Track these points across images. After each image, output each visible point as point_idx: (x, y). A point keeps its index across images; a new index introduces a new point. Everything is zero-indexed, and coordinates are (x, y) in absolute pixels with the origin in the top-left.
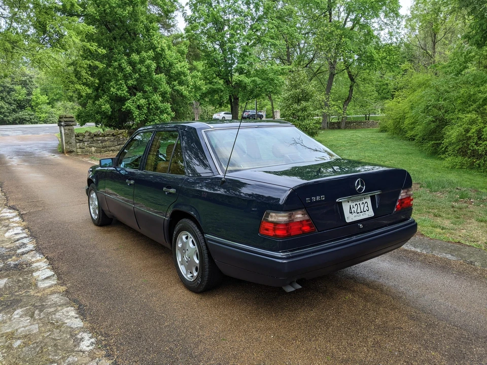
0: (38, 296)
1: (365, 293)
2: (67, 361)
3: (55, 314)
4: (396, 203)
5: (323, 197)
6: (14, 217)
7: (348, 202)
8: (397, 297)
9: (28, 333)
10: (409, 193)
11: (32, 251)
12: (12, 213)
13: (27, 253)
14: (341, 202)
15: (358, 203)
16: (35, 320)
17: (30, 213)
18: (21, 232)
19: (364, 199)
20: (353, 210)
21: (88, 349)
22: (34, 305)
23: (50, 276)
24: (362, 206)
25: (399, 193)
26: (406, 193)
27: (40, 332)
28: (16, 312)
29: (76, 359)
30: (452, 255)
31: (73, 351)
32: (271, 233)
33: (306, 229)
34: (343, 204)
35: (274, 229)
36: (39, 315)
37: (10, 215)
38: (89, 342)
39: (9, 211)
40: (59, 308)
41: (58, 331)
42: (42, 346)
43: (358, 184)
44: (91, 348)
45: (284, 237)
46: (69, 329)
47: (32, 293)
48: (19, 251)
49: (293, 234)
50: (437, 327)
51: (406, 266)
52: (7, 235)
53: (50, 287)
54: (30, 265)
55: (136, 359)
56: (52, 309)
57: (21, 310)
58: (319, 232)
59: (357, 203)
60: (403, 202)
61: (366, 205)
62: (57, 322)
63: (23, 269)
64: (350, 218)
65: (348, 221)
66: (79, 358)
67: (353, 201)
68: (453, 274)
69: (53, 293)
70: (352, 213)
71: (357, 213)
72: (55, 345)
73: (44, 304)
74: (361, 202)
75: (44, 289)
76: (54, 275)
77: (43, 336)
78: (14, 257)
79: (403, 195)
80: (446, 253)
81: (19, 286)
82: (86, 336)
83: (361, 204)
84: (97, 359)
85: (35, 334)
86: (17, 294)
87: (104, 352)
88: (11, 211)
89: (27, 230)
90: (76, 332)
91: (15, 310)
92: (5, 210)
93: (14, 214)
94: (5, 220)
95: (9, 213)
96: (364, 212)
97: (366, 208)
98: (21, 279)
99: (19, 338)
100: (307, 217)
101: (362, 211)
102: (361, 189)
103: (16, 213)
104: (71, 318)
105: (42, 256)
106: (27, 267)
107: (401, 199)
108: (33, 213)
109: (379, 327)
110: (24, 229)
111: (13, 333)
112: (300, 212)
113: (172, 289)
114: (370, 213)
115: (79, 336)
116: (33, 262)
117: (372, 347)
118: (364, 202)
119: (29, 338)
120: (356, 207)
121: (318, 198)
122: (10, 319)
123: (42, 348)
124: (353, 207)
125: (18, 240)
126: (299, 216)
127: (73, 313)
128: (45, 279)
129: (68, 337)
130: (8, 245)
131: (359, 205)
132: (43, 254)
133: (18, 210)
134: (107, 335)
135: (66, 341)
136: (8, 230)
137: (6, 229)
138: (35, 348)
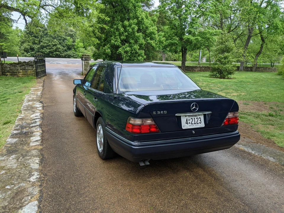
0: (27, 150)
1: (198, 174)
2: (19, 185)
3: (28, 160)
4: (224, 120)
5: (165, 112)
6: (40, 107)
7: (186, 116)
8: (217, 179)
9: (11, 168)
10: (236, 115)
11: (37, 126)
12: (40, 105)
13: (35, 127)
15: (193, 118)
16: (18, 161)
17: (48, 106)
18: (39, 115)
19: (198, 116)
21: (33, 180)
22: (22, 154)
23: (38, 140)
24: (196, 120)
25: (227, 114)
26: (234, 114)
27: (16, 168)
28: (12, 156)
29: (24, 185)
30: (274, 158)
31: (26, 180)
32: (130, 130)
33: (153, 130)
34: (181, 117)
35: (132, 128)
36: (21, 160)
37: (38, 106)
38: (36, 177)
39: (39, 103)
40: (32, 157)
41: (25, 169)
42: (13, 175)
43: (193, 106)
44: (35, 180)
45: (137, 133)
46: (30, 169)
47: (25, 147)
48: (32, 125)
49: (142, 132)
50: (231, 202)
51: (237, 161)
52: (32, 116)
53: (35, 146)
54: (33, 133)
55: (52, 190)
56: (29, 158)
57: (15, 156)
58: (162, 132)
59: (192, 118)
60: (230, 120)
61: (199, 119)
62: (27, 164)
63: (28, 135)
64: (185, 126)
65: (183, 128)
66: (26, 184)
67: (189, 116)
68: (265, 170)
69: (35, 149)
70: (187, 123)
71: (192, 124)
72: (19, 176)
73: (27, 154)
74: (196, 118)
75: (32, 146)
76: (40, 140)
77: (16, 171)
78: (27, 128)
79: (230, 115)
80: (270, 157)
81: (21, 144)
82: (36, 173)
83: (195, 119)
84: (35, 186)
85: (14, 169)
86: (18, 147)
87: (39, 184)
88: (40, 104)
89: (42, 114)
90: (33, 171)
91: (12, 155)
92: (37, 103)
93: (40, 106)
94: (35, 108)
95: (39, 105)
96: (197, 123)
97: (199, 121)
98: (24, 140)
99: (5, 170)
100: (153, 123)
101: (196, 123)
102: (195, 109)
103: (41, 105)
104: (35, 163)
105: (40, 129)
106: (30, 134)
107: (229, 118)
108: (50, 106)
109: (194, 195)
110: (41, 114)
111: (4, 167)
112: (150, 119)
113: (92, 156)
114: (202, 125)
115: (33, 173)
116: (35, 132)
117: (181, 206)
118: (198, 117)
119: (10, 170)
120: (191, 120)
121: (162, 112)
122: (7, 160)
123: (12, 176)
124: (189, 120)
125: (34, 120)
126: (149, 122)
127: (37, 161)
128: (35, 141)
129: (28, 173)
130: (29, 121)
131: (193, 119)
132: (41, 128)
133: (43, 104)
134: (46, 175)
135: (26, 175)
136: (33, 113)
137: (32, 113)
138: (9, 176)
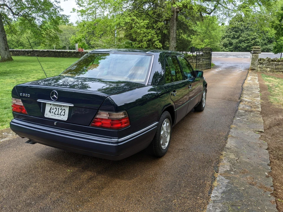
5: (29, 96)
7: (51, 105)
14: (46, 103)
15: (58, 108)
20: (52, 111)
24: (60, 111)
26: (109, 115)
59: (56, 107)
61: (63, 111)
64: (48, 114)
65: (45, 116)
67: (54, 105)
70: (50, 112)
71: (54, 114)
74: (60, 108)
83: (60, 109)
96: (60, 115)
97: (63, 113)
100: (22, 104)
101: (59, 114)
114: (65, 118)
118: (63, 108)
120: (55, 110)
121: (26, 95)
124: (53, 109)
131: (58, 109)
